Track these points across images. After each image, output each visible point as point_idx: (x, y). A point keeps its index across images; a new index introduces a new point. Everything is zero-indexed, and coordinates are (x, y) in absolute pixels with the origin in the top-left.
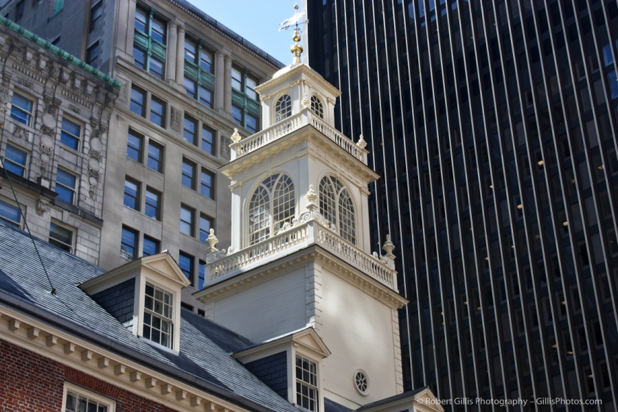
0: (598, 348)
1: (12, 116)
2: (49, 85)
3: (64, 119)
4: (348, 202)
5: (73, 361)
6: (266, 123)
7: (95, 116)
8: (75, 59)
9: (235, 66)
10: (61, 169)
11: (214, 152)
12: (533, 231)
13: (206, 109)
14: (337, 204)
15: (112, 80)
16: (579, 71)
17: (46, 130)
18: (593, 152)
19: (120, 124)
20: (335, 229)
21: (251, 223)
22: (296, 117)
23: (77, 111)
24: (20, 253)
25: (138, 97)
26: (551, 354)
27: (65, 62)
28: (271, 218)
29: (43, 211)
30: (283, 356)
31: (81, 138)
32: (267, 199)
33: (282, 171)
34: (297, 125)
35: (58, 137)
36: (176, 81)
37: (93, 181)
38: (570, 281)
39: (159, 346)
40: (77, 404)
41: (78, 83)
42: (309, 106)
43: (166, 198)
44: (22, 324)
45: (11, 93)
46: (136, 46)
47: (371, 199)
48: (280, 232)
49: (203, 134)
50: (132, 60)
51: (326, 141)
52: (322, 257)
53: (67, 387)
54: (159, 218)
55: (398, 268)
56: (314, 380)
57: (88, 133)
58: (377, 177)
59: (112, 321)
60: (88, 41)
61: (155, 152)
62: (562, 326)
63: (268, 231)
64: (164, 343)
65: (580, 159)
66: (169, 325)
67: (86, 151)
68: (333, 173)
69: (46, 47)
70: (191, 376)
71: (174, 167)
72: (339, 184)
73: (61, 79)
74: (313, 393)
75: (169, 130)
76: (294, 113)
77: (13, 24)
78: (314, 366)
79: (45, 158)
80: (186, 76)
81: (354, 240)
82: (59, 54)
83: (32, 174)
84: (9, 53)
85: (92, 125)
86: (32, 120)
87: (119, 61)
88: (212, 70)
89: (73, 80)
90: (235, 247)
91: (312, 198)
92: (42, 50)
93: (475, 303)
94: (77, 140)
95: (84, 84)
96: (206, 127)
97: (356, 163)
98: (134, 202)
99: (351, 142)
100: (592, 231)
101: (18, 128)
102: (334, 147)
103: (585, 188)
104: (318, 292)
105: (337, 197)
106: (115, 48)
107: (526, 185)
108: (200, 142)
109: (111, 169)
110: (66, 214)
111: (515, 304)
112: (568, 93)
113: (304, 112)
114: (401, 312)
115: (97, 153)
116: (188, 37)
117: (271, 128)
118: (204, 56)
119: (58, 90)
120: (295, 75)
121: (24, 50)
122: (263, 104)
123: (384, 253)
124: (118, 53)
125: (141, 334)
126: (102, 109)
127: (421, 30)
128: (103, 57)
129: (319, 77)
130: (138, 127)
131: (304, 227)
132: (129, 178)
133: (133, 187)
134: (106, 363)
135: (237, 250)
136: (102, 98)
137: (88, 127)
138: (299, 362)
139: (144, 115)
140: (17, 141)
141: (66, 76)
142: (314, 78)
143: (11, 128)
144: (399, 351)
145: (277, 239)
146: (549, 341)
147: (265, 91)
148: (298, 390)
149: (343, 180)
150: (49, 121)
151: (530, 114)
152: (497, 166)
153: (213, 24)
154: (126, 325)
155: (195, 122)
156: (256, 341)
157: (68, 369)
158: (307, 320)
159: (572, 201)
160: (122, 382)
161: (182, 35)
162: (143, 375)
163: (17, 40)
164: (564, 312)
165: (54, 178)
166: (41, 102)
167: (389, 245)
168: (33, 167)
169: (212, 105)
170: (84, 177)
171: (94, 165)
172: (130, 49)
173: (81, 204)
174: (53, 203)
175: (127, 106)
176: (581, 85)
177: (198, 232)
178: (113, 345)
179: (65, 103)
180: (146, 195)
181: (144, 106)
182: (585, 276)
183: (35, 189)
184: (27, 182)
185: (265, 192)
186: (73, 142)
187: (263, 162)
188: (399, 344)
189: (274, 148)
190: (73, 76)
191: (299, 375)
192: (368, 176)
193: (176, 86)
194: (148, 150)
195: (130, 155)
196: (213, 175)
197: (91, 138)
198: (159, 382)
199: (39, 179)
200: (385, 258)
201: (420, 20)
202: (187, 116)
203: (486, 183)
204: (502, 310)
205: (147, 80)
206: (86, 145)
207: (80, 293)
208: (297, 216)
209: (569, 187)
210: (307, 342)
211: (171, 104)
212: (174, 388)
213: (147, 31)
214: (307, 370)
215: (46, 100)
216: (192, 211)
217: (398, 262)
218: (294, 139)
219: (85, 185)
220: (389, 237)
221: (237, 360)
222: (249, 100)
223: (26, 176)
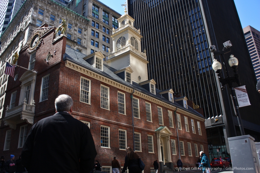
0: (187, 73)
1: (68, 27)
2: (75, 21)
3: (79, 28)
4: (136, 42)
5: (82, 72)
6: (119, 26)
7: (85, 27)
8: (80, 15)
9: (113, 16)
10: (78, 38)
11: (109, 34)
12: (174, 50)
13: (107, 25)
14: (134, 43)
15: (88, 19)
16: (184, 17)
17: (75, 30)
18: (187, 33)
19: (90, 28)
20: (134, 47)
21: (117, 47)
22: (126, 25)
23: (81, 26)
24: (71, 52)
25: (93, 23)
26: (178, 75)
27: (78, 16)
28: (121, 45)
29: (75, 46)
30: (124, 72)
31: (82, 31)
32: (120, 42)
33: (123, 36)
34: (126, 26)
35: (78, 31)
36: (101, 19)
37: (85, 40)
38: (182, 60)
39: (99, 70)
40: (83, 80)
41: (81, 20)
42: (128, 22)
43: (99, 43)
44: (72, 64)
45: (68, 23)
46: (93, 12)
47: (141, 42)
48: (123, 48)
49: (107, 30)
50: (92, 15)
51: (132, 30)
52: (131, 53)
53: (81, 77)
54: (98, 47)
55: (147, 55)
56: (130, 77)
57: (83, 30)
58: (142, 37)
59: (89, 65)
60: (83, 12)
61: (97, 34)
62: (180, 69)
63: (120, 48)
64: (100, 69)
65: (184, 35)
66: (101, 65)
67: (83, 34)
68: (133, 36)
69: (75, 13)
70: (105, 75)
71: (101, 37)
72: (135, 39)
73: (78, 20)
74: (130, 79)
75: (100, 30)
76: (125, 24)
77: (68, 9)
78: (130, 74)
79: (75, 36)
80: (103, 18)
81: (138, 50)
82: (77, 14)
83: (73, 39)
84: (67, 15)
85: (84, 29)
86: (72, 28)
87: (89, 16)
88: (108, 17)
89: (80, 20)
90: (114, 51)
91: (129, 41)
92: (74, 14)
93: (163, 65)
94: (81, 32)
95: (82, 20)
96: (107, 29)
97: (138, 34)
98: (93, 44)
99: (137, 30)
100: (186, 50)
101: (69, 30)
102: (133, 31)
103: (185, 41)
104: (131, 60)
105: (134, 41)
106: (88, 13)
107: (173, 40)
108: (106, 32)
109: (88, 38)
110: (80, 47)
111: (171, 65)
112: (182, 21)
113: (127, 24)
114: (147, 64)
115: (85, 34)
116: (103, 11)
117: (121, 27)
118: (106, 14)
119: (77, 22)
120: (125, 16)
121: (70, 14)
122: (119, 23)
123: (144, 52)
124: (89, 14)
125: (95, 67)
126: (86, 26)
127: (151, 9)
128: (86, 15)
129: (130, 17)
130: (94, 29)
131: (128, 47)
132: (92, 39)
133: (93, 41)
134: (89, 72)
135: (114, 52)
136: (86, 23)
137: (83, 29)
138: (127, 73)
139: (95, 26)
140: (69, 32)
141: (79, 19)
142: (129, 17)
143: (68, 30)
144: (147, 74)
145: (122, 50)
146: (178, 72)
147: (119, 20)
148: (127, 79)
149: (135, 38)
150: (76, 28)
151: (174, 26)
152: (167, 37)
153: (108, 8)
154: (92, 65)
155: (105, 28)
156: (117, 70)
157: (81, 73)
158: (129, 65)
159: (182, 44)
160: (92, 76)
161: (102, 10)
162: (96, 75)
163: (69, 12)
164: (181, 66)
165: (77, 40)
166: (74, 24)
167: (145, 51)
168: (73, 38)
169: (108, 24)
170: (83, 39)
171: (85, 37)
172: (92, 13)
173: (82, 45)
174: (77, 45)
175: (91, 25)
176: (184, 20)
177: (106, 50)
178: (90, 69)
179: (79, 24)
180: (96, 43)
181: (95, 25)
182: (185, 59)
183: (73, 42)
184: (72, 40)
185: (120, 40)
186: (80, 32)
187: (119, 34)
188: (147, 73)
189: (121, 31)
190: (80, 19)
191: (127, 76)
192: (141, 37)
193: (101, 20)
194: (96, 34)
195: (92, 35)
196: (109, 39)
197: (84, 31)
198: (99, 76)
199: (74, 40)
200: (144, 53)
201: (151, 7)
202: (103, 27)
203: (165, 40)
204: (168, 66)
205: (95, 19)
206: (83, 33)
207: (83, 59)
208: (126, 45)
209: (182, 41)
210: (128, 69)
211: (100, 24)
212: (102, 77)
213: (95, 9)
214: (129, 75)
215: (75, 24)
216: (105, 46)
217: (147, 54)
218: (125, 29)
219: (83, 41)
220: (145, 49)
221: (115, 73)
222: (116, 23)
223: (71, 39)
